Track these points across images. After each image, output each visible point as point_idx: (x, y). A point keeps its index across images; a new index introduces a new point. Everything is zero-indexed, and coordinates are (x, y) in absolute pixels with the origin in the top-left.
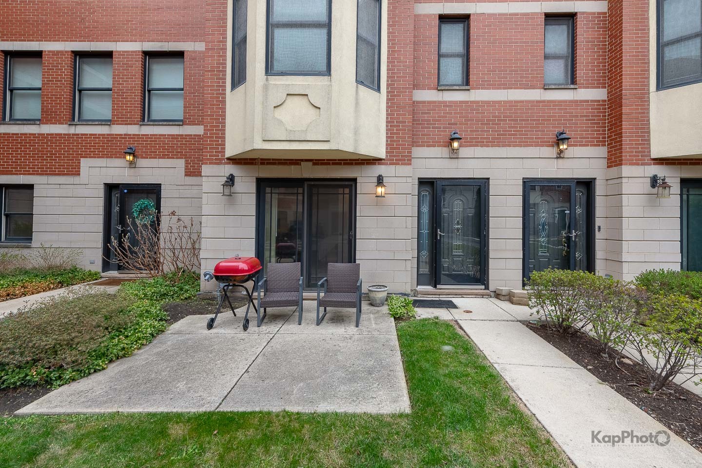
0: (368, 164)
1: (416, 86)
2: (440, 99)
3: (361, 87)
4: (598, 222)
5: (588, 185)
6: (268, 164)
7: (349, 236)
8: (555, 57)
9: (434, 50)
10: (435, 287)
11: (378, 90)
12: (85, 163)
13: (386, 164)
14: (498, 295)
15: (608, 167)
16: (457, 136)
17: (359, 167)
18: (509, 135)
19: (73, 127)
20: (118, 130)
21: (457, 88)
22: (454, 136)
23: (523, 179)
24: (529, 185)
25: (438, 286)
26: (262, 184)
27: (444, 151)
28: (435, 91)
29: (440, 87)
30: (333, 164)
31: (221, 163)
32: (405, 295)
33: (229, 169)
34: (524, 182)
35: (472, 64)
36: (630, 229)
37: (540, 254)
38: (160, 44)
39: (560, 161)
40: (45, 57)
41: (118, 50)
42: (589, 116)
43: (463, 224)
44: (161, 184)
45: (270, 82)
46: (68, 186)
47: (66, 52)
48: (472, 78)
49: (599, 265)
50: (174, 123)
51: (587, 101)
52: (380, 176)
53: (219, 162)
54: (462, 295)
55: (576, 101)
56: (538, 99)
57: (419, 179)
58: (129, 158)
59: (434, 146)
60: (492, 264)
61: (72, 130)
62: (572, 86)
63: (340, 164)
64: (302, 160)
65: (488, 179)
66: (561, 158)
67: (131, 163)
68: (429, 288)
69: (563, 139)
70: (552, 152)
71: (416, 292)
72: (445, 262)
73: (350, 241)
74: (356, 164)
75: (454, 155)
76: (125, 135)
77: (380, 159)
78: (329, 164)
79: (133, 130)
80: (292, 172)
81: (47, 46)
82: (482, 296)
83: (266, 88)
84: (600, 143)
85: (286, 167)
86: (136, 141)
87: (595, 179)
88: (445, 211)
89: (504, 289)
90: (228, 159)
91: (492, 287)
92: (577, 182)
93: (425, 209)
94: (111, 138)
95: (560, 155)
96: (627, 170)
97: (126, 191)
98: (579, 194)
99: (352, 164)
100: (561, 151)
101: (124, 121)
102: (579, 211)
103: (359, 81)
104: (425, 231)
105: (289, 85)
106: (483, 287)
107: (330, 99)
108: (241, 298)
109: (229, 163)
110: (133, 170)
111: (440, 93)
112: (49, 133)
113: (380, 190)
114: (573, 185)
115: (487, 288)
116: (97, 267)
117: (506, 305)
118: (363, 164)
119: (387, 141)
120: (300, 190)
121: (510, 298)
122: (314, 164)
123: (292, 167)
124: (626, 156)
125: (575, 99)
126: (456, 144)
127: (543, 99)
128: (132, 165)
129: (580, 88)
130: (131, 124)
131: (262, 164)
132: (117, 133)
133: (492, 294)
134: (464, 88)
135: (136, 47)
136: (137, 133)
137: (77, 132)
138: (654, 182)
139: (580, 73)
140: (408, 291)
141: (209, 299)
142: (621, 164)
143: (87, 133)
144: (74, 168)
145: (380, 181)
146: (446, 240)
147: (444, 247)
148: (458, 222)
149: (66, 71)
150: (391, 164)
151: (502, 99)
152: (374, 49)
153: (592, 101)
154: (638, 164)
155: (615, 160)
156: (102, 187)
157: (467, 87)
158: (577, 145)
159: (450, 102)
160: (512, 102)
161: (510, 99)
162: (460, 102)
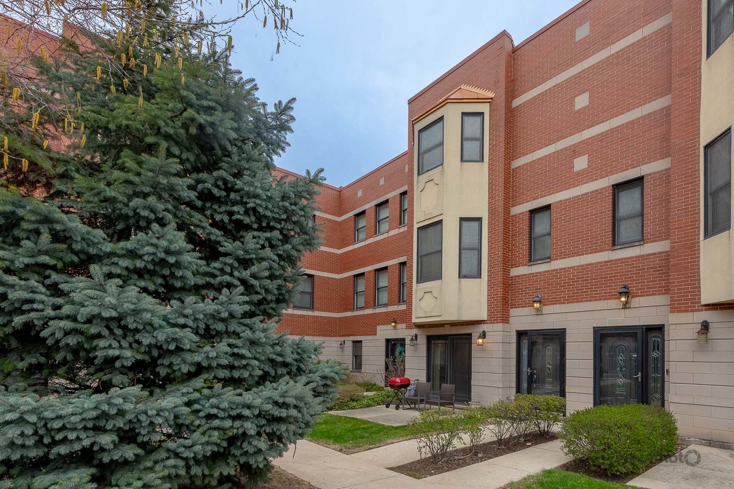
0: (478, 324)
1: (513, 265)
2: (530, 272)
3: (464, 279)
4: (667, 366)
5: (660, 329)
6: (431, 327)
8: (627, 218)
9: (526, 237)
11: (480, 277)
12: (379, 328)
13: (487, 323)
15: (672, 313)
17: (473, 326)
18: (581, 293)
19: (375, 309)
22: (536, 299)
23: (594, 328)
24: (602, 335)
26: (430, 339)
27: (528, 311)
28: (527, 266)
29: (530, 263)
30: (460, 325)
34: (595, 331)
37: (618, 392)
39: (627, 311)
40: (366, 276)
41: (390, 265)
42: (656, 267)
44: (406, 338)
45: (418, 287)
46: (373, 341)
48: (553, 252)
51: (655, 254)
52: (483, 332)
55: (643, 256)
56: (607, 260)
58: (393, 324)
59: (526, 307)
62: (641, 243)
63: (463, 325)
64: (445, 324)
65: (565, 329)
66: (626, 308)
67: (394, 327)
69: (622, 293)
70: (618, 303)
74: (472, 324)
76: (392, 311)
77: (485, 321)
78: (458, 325)
79: (396, 308)
80: (441, 331)
83: (416, 291)
85: (438, 329)
86: (396, 314)
87: (664, 325)
92: (646, 328)
94: (387, 314)
95: (626, 306)
96: (675, 318)
97: (393, 343)
98: (657, 340)
99: (469, 324)
100: (628, 303)
101: (392, 304)
102: (656, 354)
103: (462, 277)
104: (525, 369)
105: (425, 288)
107: (441, 292)
109: (416, 328)
110: (395, 330)
111: (530, 267)
112: (367, 314)
113: (480, 341)
114: (640, 332)
116: (383, 384)
118: (475, 324)
119: (488, 308)
120: (447, 341)
122: (451, 325)
123: (441, 328)
124: (673, 304)
125: (642, 254)
126: (537, 305)
127: (610, 259)
129: (647, 243)
130: (395, 305)
131: (429, 327)
132: (389, 311)
134: (546, 261)
136: (397, 310)
139: (648, 229)
143: (379, 312)
144: (375, 331)
145: (483, 335)
148: (549, 363)
149: (373, 280)
150: (490, 323)
152: (477, 252)
153: (659, 253)
154: (687, 311)
156: (384, 340)
157: (549, 260)
158: (643, 296)
159: (536, 273)
160: (583, 265)
161: (582, 263)
162: (544, 272)
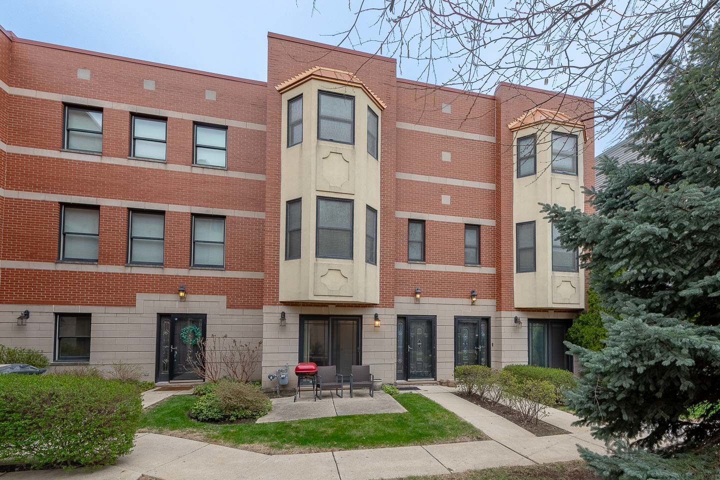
0: (369, 307)
1: (397, 260)
2: (409, 268)
3: (368, 264)
4: (492, 341)
5: (487, 320)
6: (308, 305)
7: (357, 350)
8: (471, 247)
9: (405, 239)
10: (407, 380)
11: (376, 264)
12: (140, 297)
13: (380, 307)
14: (441, 383)
15: (497, 311)
16: (419, 291)
17: (364, 308)
18: (447, 291)
19: (130, 268)
20: (170, 272)
21: (419, 262)
22: (417, 291)
23: (455, 316)
24: (459, 322)
25: (409, 380)
26: (303, 318)
27: (411, 299)
28: (406, 263)
29: (410, 261)
30: (348, 306)
31: (276, 305)
32: (391, 384)
33: (282, 309)
34: (455, 318)
35: (427, 249)
36: (506, 344)
37: (464, 359)
38: (206, 209)
39: (474, 306)
40: (102, 211)
41: (170, 210)
42: (487, 282)
43: (422, 342)
44: (206, 314)
45: (319, 262)
46: (123, 315)
47: (122, 208)
48: (427, 257)
49: (493, 364)
50: (218, 269)
51: (486, 274)
52: (376, 314)
53: (275, 304)
54: (422, 384)
55: (481, 274)
56: (462, 271)
57: (398, 315)
58: (182, 294)
59: (406, 296)
60: (438, 365)
61: (128, 270)
62: (479, 266)
63: (352, 306)
64: (329, 304)
65: (436, 316)
67: (182, 298)
68: (403, 381)
69: (474, 295)
70: (468, 301)
71: (396, 384)
72: (412, 366)
73: (358, 353)
74: (362, 307)
75: (417, 301)
76: (176, 276)
77: (376, 304)
78: (345, 306)
79: (183, 272)
80: (323, 311)
81: (103, 202)
82: (433, 384)
83: (316, 265)
84: (493, 297)
85: (319, 308)
86: (185, 281)
87: (490, 317)
88: (412, 335)
89: (445, 380)
90: (281, 302)
91: (438, 379)
92: (482, 319)
93: (401, 334)
94: (164, 278)
95: (473, 303)
96: (504, 314)
97: (176, 319)
98: (483, 326)
99: (359, 307)
100: (474, 301)
101: (175, 265)
102: (483, 335)
103: (367, 261)
104: (401, 347)
105: (329, 264)
106: (434, 379)
107: (352, 273)
108: (291, 390)
109: (281, 305)
110: (183, 303)
111: (409, 264)
112: (106, 272)
113: (377, 323)
114: (480, 320)
115: (436, 380)
116: (151, 378)
117: (446, 388)
118: (366, 307)
119: (380, 293)
120: (327, 322)
121: (447, 384)
122: (336, 306)
123: (323, 308)
124: (503, 306)
125: (480, 272)
126: (418, 296)
127: (464, 271)
128: (182, 299)
129: (483, 266)
130: (181, 268)
131: (303, 305)
132: (168, 274)
133: (438, 383)
134: (422, 262)
135: (186, 209)
136: (186, 275)
137: (132, 272)
138: (516, 320)
139: (483, 258)
140: (393, 383)
141: (269, 392)
142: (501, 310)
143: (142, 273)
144: (130, 301)
145: (376, 318)
146: (413, 352)
147: (412, 357)
148: (419, 341)
149: (123, 223)
150: (382, 307)
151: (443, 271)
152: (373, 241)
153: (489, 274)
154: (509, 311)
155: (499, 308)
156: (156, 315)
157: (424, 262)
158: (481, 298)
159: (415, 270)
160: (448, 272)
161: (447, 270)
162: (421, 271)
